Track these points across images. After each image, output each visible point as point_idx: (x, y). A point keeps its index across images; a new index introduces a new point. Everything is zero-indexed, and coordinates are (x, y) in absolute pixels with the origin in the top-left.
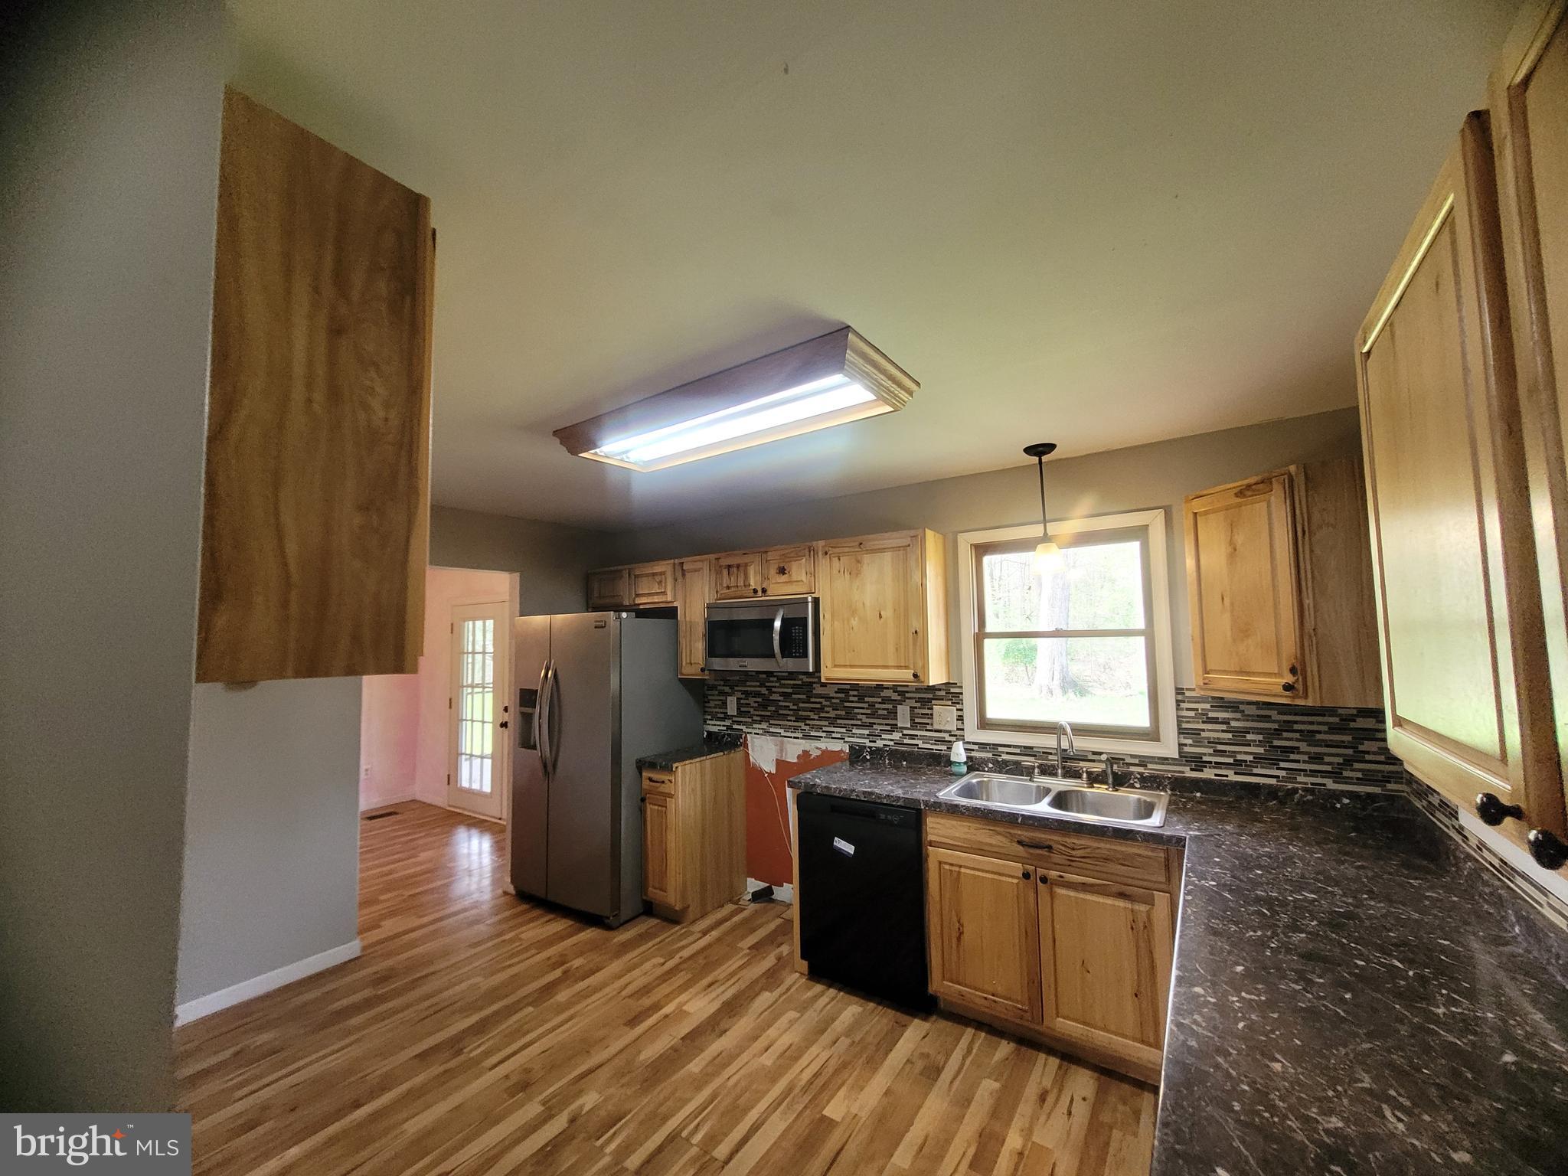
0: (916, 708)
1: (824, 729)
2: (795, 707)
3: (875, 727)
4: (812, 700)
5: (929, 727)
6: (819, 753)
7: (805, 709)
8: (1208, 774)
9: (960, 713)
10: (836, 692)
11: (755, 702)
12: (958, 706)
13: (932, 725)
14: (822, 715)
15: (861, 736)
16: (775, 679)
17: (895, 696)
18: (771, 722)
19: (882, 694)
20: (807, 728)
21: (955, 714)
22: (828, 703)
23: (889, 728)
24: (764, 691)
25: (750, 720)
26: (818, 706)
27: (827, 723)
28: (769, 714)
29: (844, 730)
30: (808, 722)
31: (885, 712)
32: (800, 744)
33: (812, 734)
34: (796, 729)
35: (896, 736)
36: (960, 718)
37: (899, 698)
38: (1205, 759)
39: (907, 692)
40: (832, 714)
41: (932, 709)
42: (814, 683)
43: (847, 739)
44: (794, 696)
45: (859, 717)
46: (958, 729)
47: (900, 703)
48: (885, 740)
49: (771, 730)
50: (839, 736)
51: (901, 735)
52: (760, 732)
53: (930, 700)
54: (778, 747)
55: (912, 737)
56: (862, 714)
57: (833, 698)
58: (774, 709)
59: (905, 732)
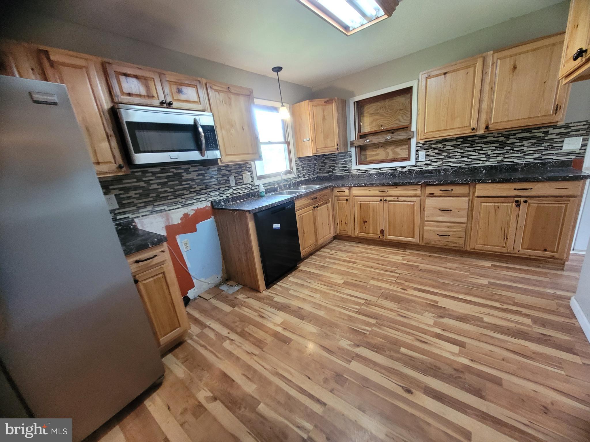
0: (236, 176)
1: (195, 198)
2: (172, 190)
3: (221, 189)
4: (183, 183)
5: (242, 184)
6: (194, 212)
7: (179, 190)
8: (300, 180)
9: (251, 175)
10: (197, 176)
11: (136, 194)
12: (251, 173)
13: (243, 182)
14: (192, 190)
15: (215, 196)
16: (150, 174)
17: (227, 173)
18: (155, 204)
19: (221, 173)
20: (183, 200)
21: (250, 176)
22: (194, 183)
23: (227, 188)
24: (142, 184)
25: (135, 208)
26: (188, 186)
27: (195, 194)
28: (151, 199)
29: (206, 195)
30: (183, 197)
31: (224, 181)
32: (180, 212)
33: (188, 202)
34: (176, 203)
35: (231, 191)
36: (252, 177)
37: (229, 173)
38: (299, 176)
39: (232, 170)
40: (198, 188)
41: (242, 176)
42: (182, 173)
43: (208, 200)
44: (169, 183)
45: (213, 186)
46: (252, 182)
47: (230, 175)
48: (226, 194)
49: (157, 209)
50: (203, 199)
51: (232, 190)
52: (147, 213)
53: (241, 172)
54: (165, 219)
55: (237, 189)
56: (214, 185)
57: (196, 179)
58: (155, 195)
59: (234, 188)
